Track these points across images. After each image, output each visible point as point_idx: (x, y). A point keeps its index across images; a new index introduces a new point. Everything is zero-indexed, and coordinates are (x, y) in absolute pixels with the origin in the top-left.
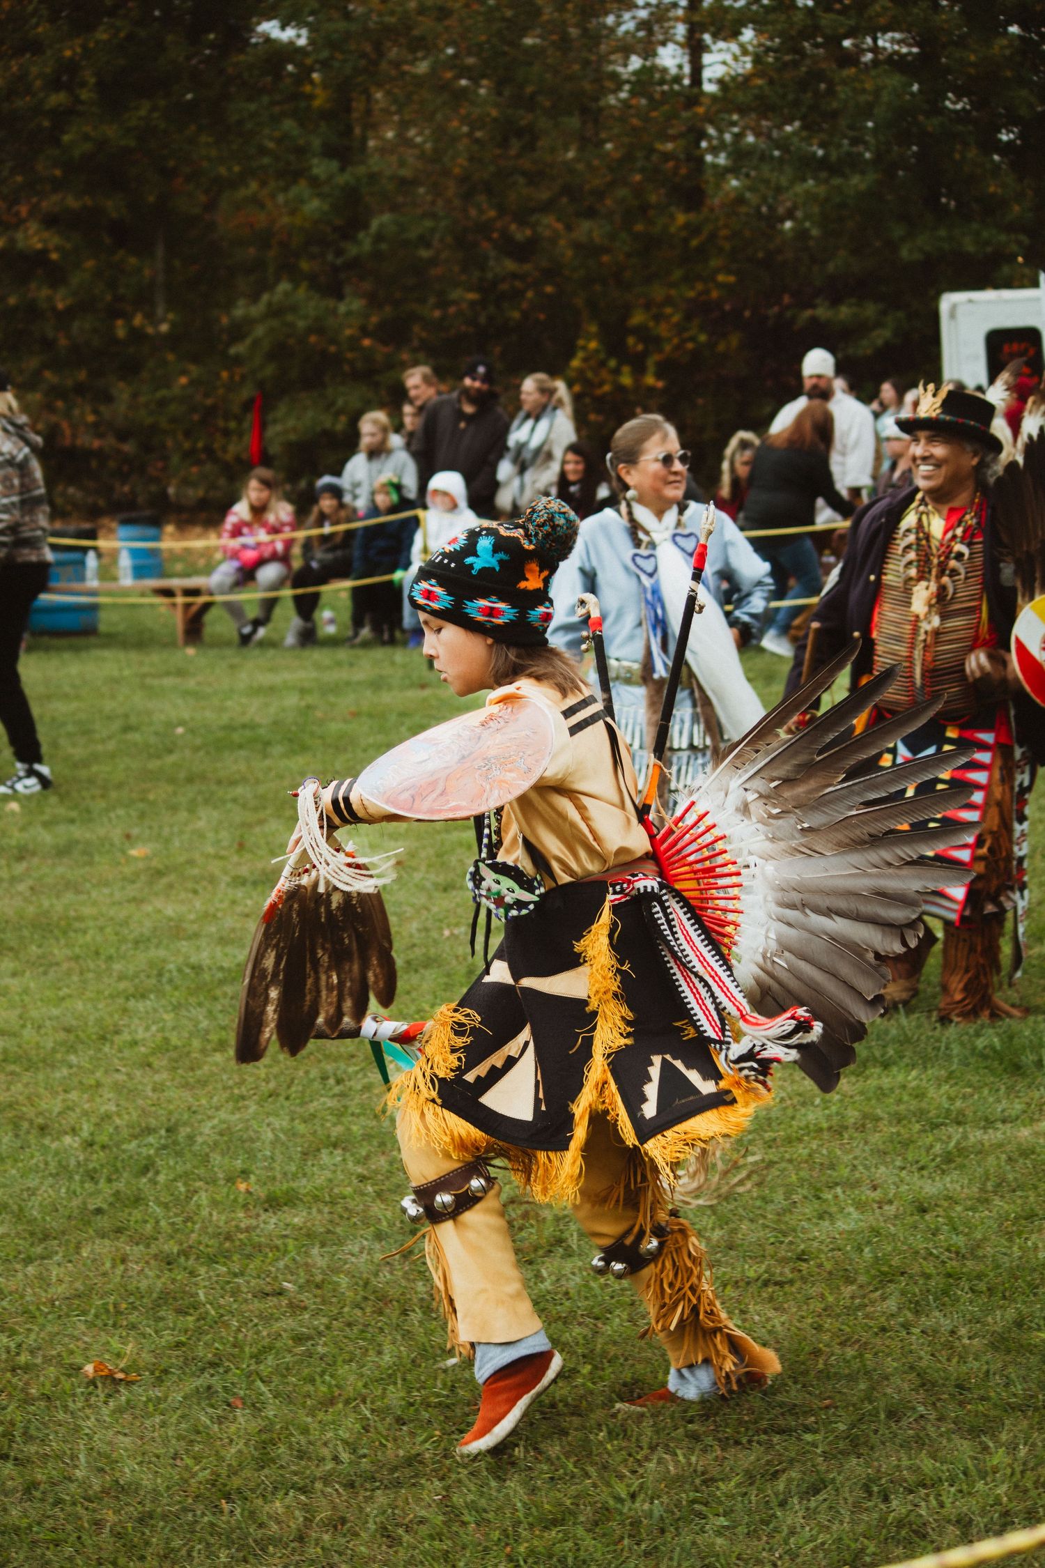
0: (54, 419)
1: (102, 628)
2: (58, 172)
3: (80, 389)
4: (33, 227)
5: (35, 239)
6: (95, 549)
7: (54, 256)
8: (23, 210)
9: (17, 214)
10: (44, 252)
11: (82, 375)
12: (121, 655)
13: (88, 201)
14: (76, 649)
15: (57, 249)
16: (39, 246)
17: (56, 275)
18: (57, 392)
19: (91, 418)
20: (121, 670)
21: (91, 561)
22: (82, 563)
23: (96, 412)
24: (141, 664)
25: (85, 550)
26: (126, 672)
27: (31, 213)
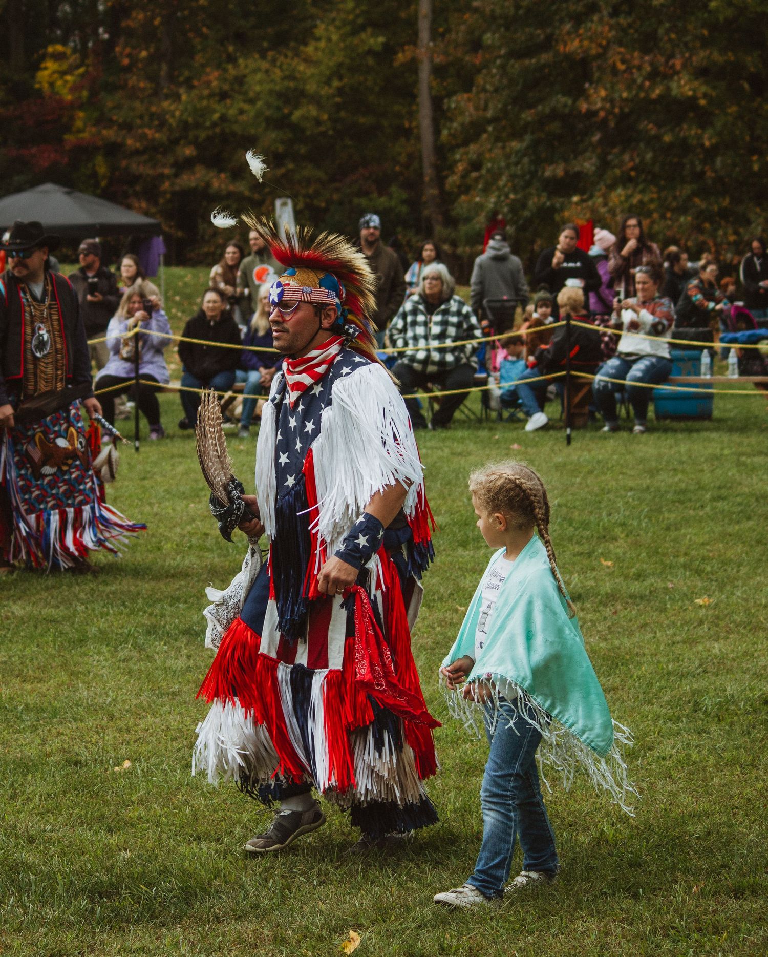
0: (701, 238)
1: (716, 414)
2: (705, 32)
3: (724, 214)
4: (684, 78)
5: (687, 88)
6: (710, 349)
7: (703, 102)
8: (678, 63)
9: (673, 66)
10: (694, 99)
11: (726, 202)
12: (725, 437)
13: (731, 57)
14: (690, 431)
15: (705, 95)
16: (690, 93)
17: (704, 118)
18: (703, 216)
19: (732, 238)
20: (722, 449)
21: (705, 359)
22: (698, 359)
23: (736, 233)
24: (740, 444)
25: (701, 349)
26: (726, 452)
27: (684, 66)
